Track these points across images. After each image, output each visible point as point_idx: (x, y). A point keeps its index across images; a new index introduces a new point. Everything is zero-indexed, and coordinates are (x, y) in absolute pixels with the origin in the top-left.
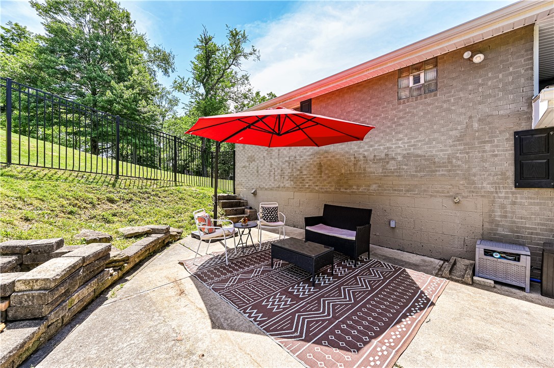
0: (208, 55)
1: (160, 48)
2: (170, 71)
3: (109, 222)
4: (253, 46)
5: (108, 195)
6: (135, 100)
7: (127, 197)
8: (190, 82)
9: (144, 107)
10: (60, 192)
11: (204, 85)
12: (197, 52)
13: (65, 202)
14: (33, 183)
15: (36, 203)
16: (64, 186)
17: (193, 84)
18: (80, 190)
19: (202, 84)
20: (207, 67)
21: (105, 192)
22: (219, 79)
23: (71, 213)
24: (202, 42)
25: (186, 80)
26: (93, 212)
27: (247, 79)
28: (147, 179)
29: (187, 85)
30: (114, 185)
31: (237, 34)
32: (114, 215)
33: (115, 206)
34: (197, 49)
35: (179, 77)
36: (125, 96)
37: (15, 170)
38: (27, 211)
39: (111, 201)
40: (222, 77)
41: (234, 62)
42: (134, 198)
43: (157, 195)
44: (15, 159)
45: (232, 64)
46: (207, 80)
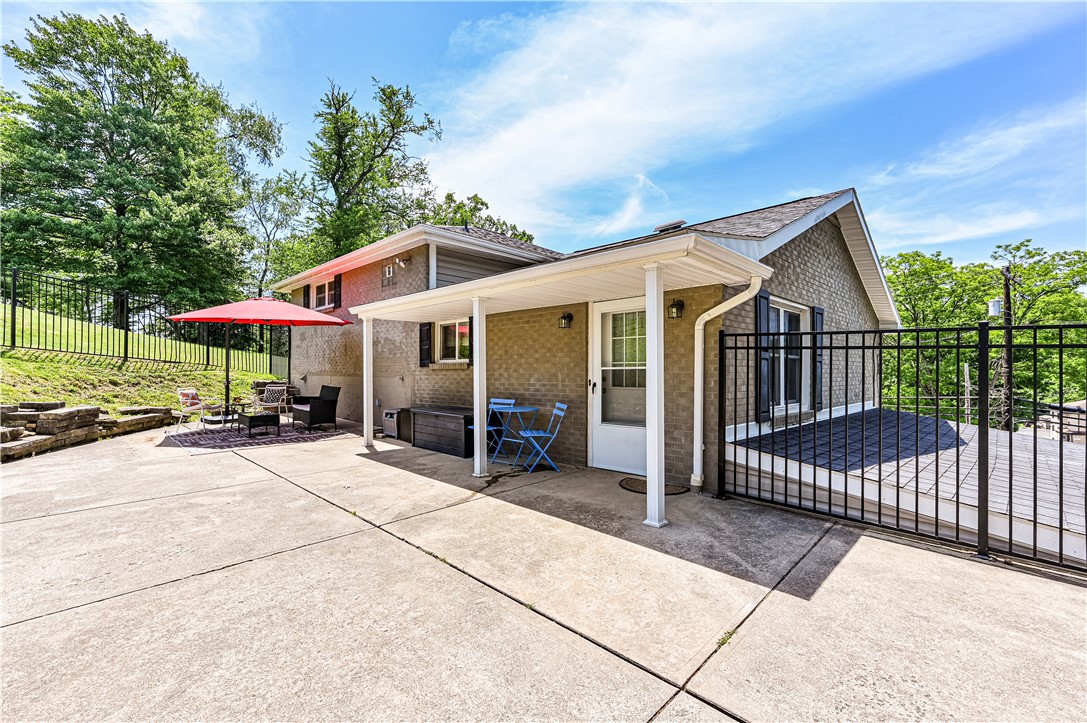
0: (340, 133)
1: (254, 110)
2: (273, 154)
3: (109, 402)
4: (426, 115)
5: (111, 378)
6: (196, 222)
7: (135, 381)
8: (307, 182)
9: (209, 233)
10: (62, 373)
11: (335, 187)
12: (319, 125)
13: (66, 382)
14: (37, 365)
15: (41, 381)
16: (65, 367)
17: (313, 184)
18: (81, 371)
19: (330, 184)
20: (339, 153)
21: (107, 374)
22: (364, 174)
23: (71, 391)
24: (330, 106)
25: (299, 176)
26: (94, 393)
27: (423, 171)
28: (165, 362)
29: (302, 187)
30: (120, 368)
31: (394, 93)
32: (116, 397)
33: (118, 389)
34: (321, 119)
35: (285, 171)
36: (175, 219)
37: (19, 352)
38: (34, 387)
39: (115, 384)
40: (369, 171)
41: (393, 143)
42: (143, 382)
43: (173, 380)
44: (18, 342)
45: (388, 147)
46: (341, 177)
